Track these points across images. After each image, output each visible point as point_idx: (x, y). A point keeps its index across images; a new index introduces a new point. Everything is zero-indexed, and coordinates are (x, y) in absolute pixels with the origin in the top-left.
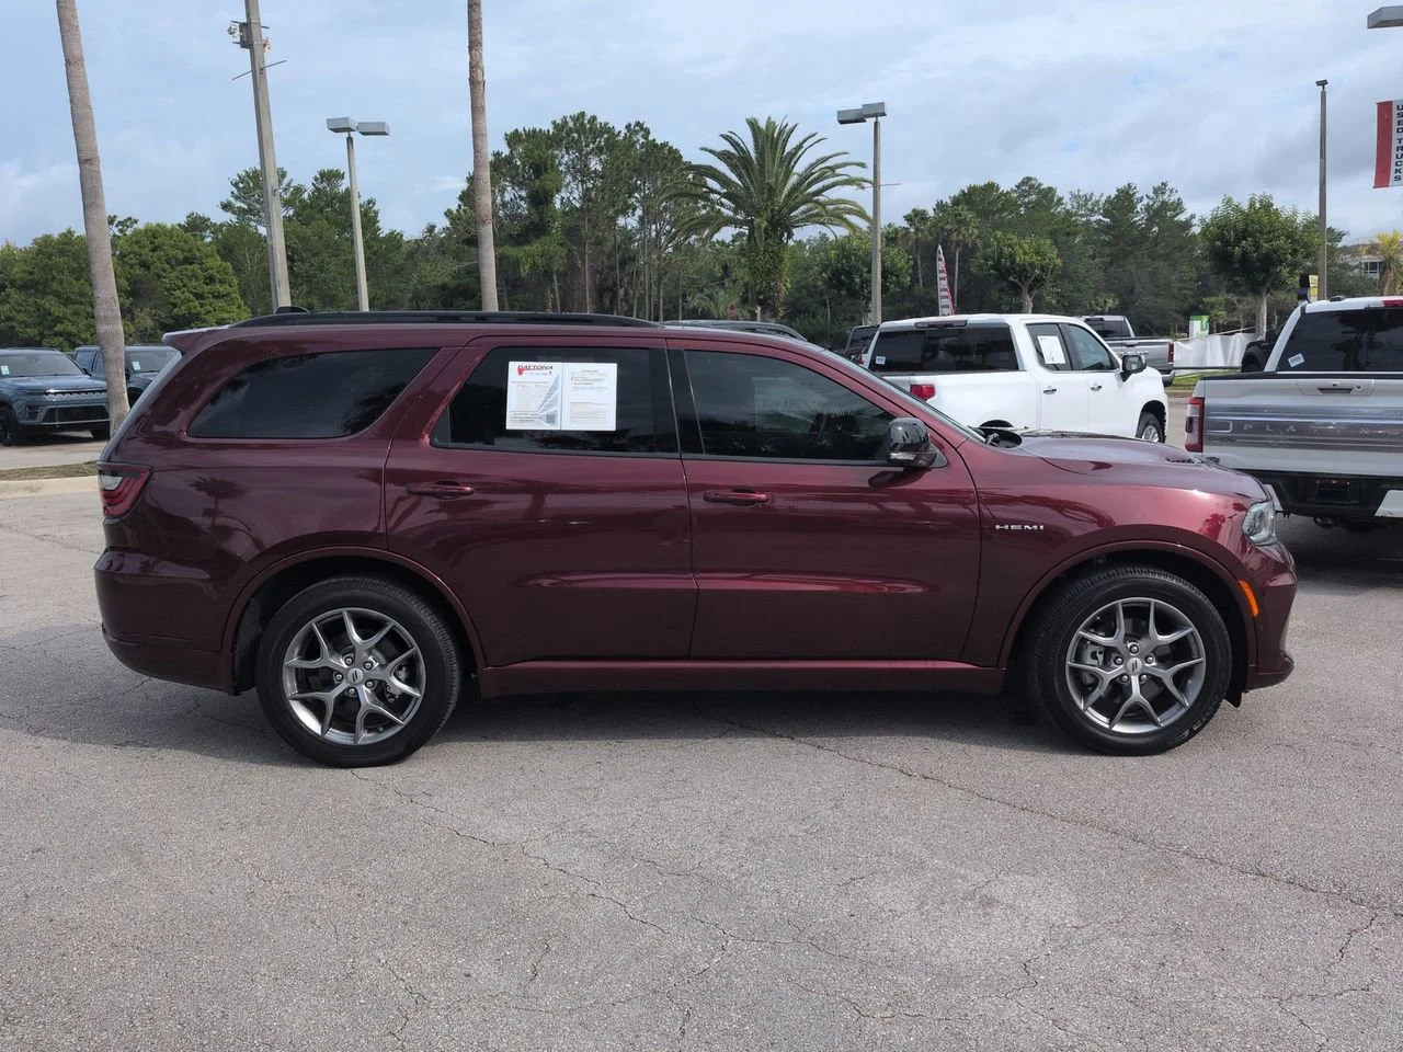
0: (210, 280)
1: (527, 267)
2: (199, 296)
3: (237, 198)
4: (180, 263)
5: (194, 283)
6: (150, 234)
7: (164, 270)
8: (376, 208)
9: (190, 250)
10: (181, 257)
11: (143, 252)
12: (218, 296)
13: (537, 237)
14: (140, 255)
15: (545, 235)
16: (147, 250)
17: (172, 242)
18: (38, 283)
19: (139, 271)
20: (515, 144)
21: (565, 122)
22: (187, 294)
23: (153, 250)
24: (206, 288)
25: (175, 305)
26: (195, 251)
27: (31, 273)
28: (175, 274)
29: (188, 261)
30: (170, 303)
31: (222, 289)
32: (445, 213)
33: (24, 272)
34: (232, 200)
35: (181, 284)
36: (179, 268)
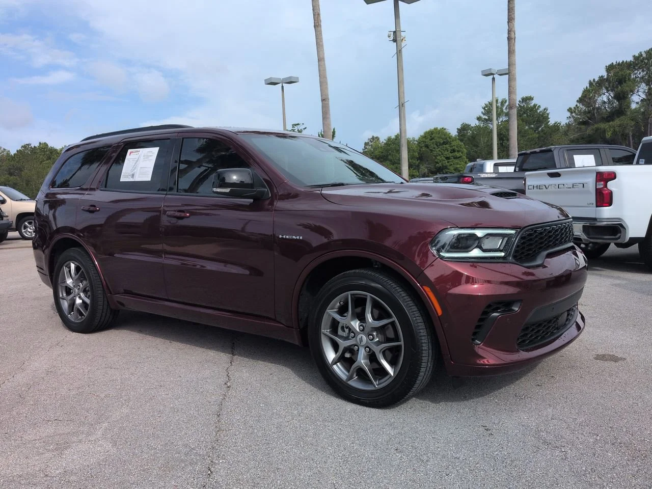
0: (453, 151)
1: (609, 133)
2: (448, 158)
3: (484, 114)
4: (441, 144)
5: (446, 153)
6: (430, 133)
7: (434, 148)
8: (548, 112)
9: (446, 139)
10: (442, 142)
11: (426, 141)
12: (456, 158)
13: (619, 117)
14: (426, 142)
15: (622, 115)
16: (428, 140)
17: (439, 136)
18: (384, 156)
19: (424, 149)
20: (610, 70)
21: (641, 55)
22: (443, 158)
23: (431, 140)
24: (451, 155)
25: (437, 163)
26: (448, 139)
27: (382, 153)
28: (439, 149)
29: (444, 143)
30: (436, 162)
31: (458, 155)
32: (568, 110)
33: (380, 152)
34: (482, 115)
35: (441, 154)
36: (441, 147)
